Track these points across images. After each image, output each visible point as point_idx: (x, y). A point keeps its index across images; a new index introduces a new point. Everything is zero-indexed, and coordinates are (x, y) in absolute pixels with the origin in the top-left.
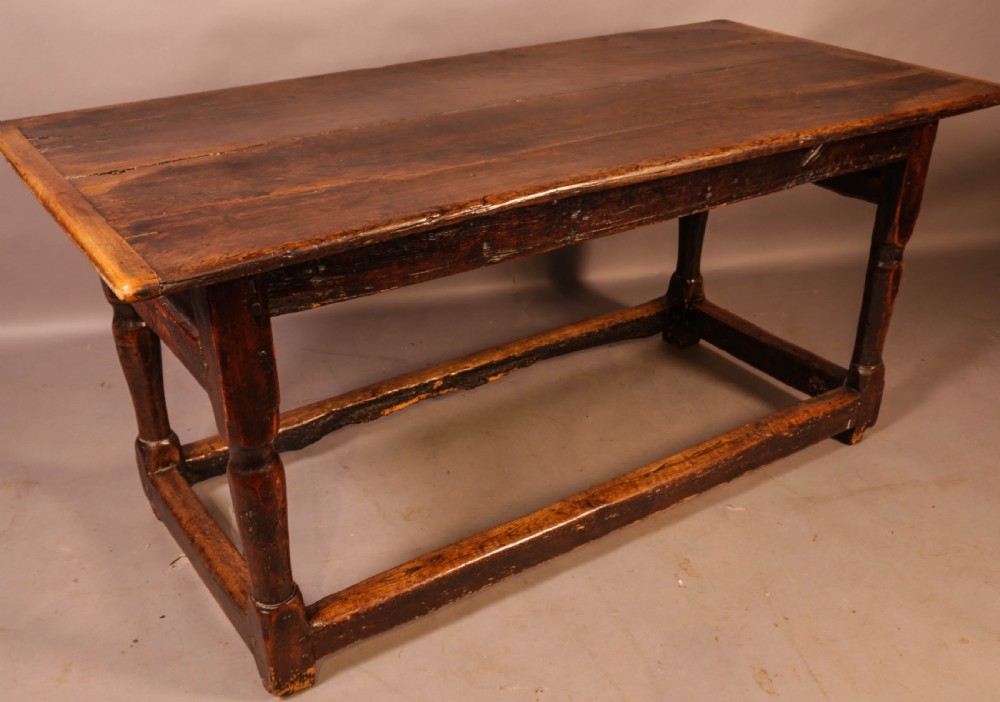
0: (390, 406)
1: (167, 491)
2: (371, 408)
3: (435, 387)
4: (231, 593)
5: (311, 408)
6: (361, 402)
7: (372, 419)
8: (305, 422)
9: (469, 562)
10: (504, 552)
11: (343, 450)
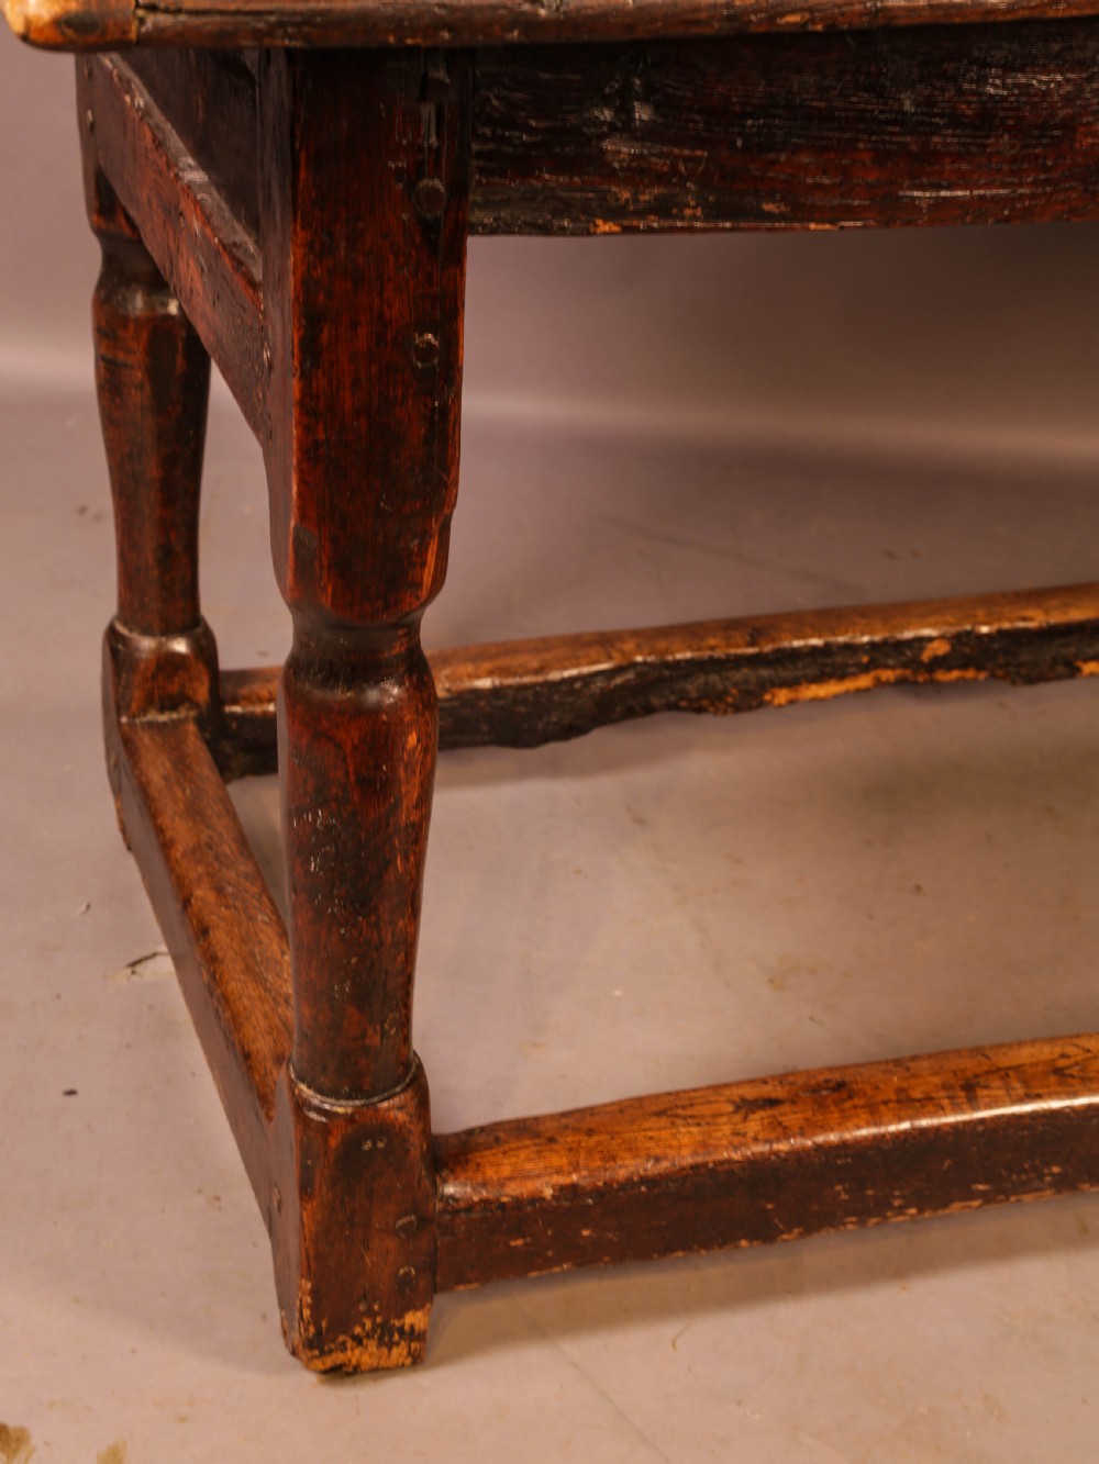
0: (792, 684)
1: (157, 769)
2: (738, 676)
3: (926, 656)
4: (247, 1056)
5: (579, 645)
6: (718, 654)
7: (737, 709)
8: (555, 676)
9: (924, 1123)
10: (1034, 1115)
11: (644, 777)
